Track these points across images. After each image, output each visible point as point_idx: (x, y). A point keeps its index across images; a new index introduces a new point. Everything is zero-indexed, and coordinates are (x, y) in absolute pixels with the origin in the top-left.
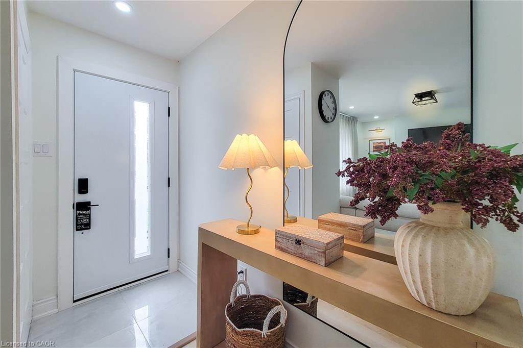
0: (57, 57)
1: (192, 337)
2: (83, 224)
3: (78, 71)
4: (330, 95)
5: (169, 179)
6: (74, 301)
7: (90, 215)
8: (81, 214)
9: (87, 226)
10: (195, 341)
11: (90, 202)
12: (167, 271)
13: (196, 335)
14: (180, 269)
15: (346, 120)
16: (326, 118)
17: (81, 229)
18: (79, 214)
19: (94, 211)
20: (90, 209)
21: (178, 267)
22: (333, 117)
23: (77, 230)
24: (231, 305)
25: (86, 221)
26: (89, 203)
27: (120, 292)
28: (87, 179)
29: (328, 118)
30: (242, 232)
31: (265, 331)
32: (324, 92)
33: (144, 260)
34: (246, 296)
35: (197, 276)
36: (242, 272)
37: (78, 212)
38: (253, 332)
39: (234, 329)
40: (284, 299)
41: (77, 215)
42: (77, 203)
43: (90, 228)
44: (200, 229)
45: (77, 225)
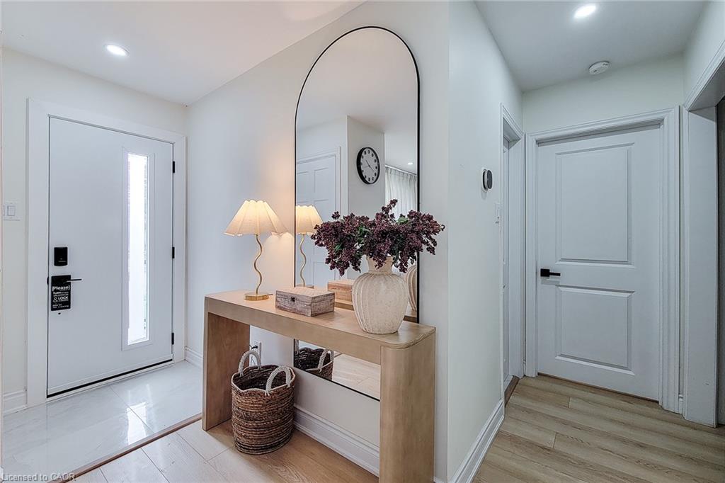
0: (27, 100)
1: (198, 417)
2: (60, 303)
3: (54, 117)
4: (371, 152)
5: (173, 248)
6: (48, 397)
7: (69, 291)
8: (58, 291)
9: (67, 305)
10: (201, 420)
11: (70, 276)
12: (171, 360)
13: (202, 415)
14: (187, 358)
15: (407, 178)
16: (367, 179)
17: (57, 309)
18: (56, 291)
19: (74, 287)
20: (70, 283)
21: (185, 355)
22: (375, 177)
23: (53, 309)
24: (239, 375)
25: (65, 299)
26: (68, 277)
27: (109, 385)
28: (66, 248)
29: (369, 179)
30: (249, 298)
31: (268, 389)
32: (364, 149)
33: (139, 346)
34: (257, 368)
35: (202, 359)
36: (257, 347)
37: (54, 288)
38: (256, 392)
39: (238, 392)
40: (294, 366)
41: (52, 292)
42: (52, 277)
43: (69, 308)
44: (206, 298)
45: (53, 303)
